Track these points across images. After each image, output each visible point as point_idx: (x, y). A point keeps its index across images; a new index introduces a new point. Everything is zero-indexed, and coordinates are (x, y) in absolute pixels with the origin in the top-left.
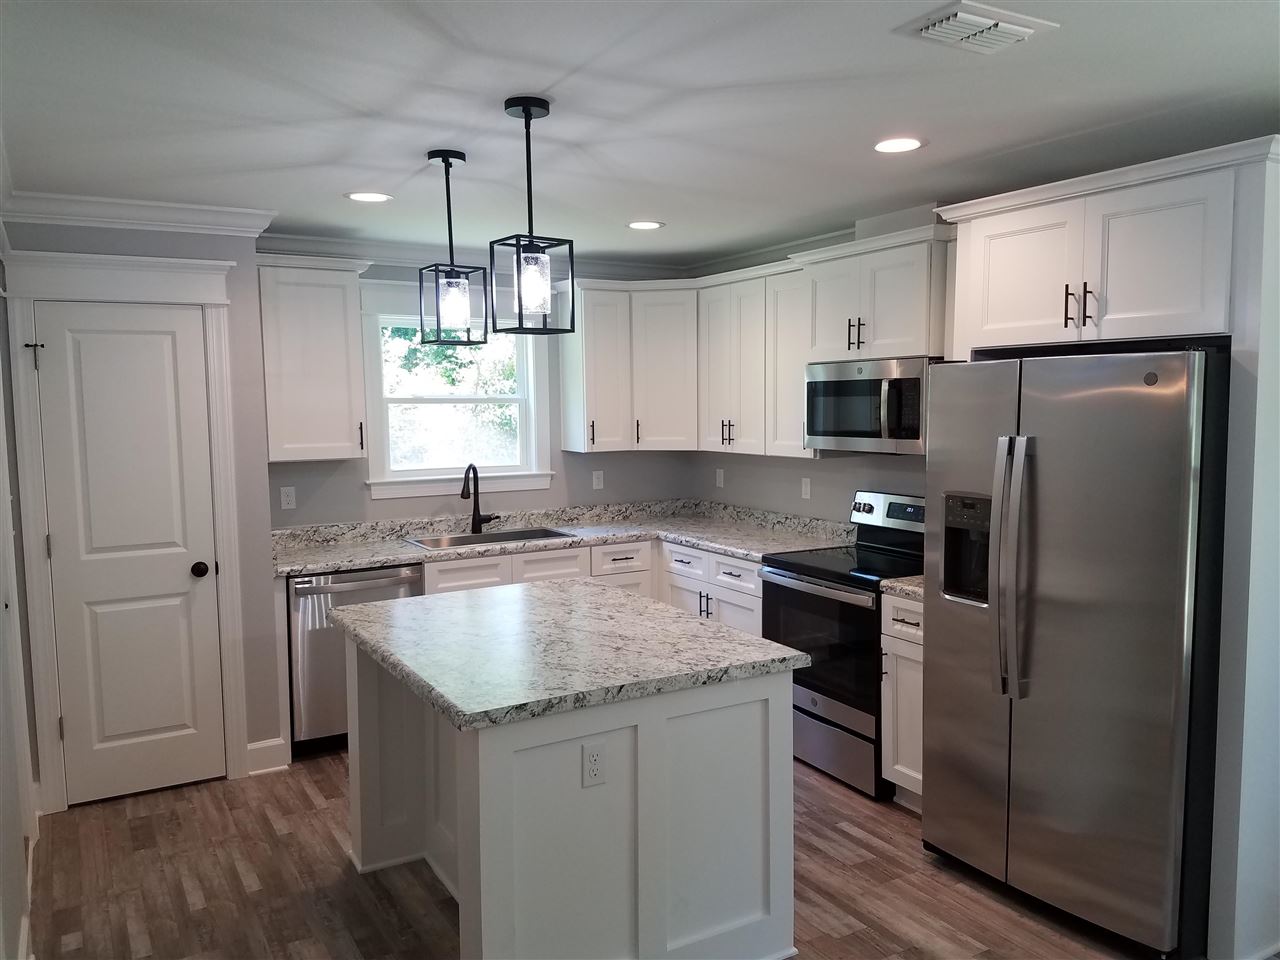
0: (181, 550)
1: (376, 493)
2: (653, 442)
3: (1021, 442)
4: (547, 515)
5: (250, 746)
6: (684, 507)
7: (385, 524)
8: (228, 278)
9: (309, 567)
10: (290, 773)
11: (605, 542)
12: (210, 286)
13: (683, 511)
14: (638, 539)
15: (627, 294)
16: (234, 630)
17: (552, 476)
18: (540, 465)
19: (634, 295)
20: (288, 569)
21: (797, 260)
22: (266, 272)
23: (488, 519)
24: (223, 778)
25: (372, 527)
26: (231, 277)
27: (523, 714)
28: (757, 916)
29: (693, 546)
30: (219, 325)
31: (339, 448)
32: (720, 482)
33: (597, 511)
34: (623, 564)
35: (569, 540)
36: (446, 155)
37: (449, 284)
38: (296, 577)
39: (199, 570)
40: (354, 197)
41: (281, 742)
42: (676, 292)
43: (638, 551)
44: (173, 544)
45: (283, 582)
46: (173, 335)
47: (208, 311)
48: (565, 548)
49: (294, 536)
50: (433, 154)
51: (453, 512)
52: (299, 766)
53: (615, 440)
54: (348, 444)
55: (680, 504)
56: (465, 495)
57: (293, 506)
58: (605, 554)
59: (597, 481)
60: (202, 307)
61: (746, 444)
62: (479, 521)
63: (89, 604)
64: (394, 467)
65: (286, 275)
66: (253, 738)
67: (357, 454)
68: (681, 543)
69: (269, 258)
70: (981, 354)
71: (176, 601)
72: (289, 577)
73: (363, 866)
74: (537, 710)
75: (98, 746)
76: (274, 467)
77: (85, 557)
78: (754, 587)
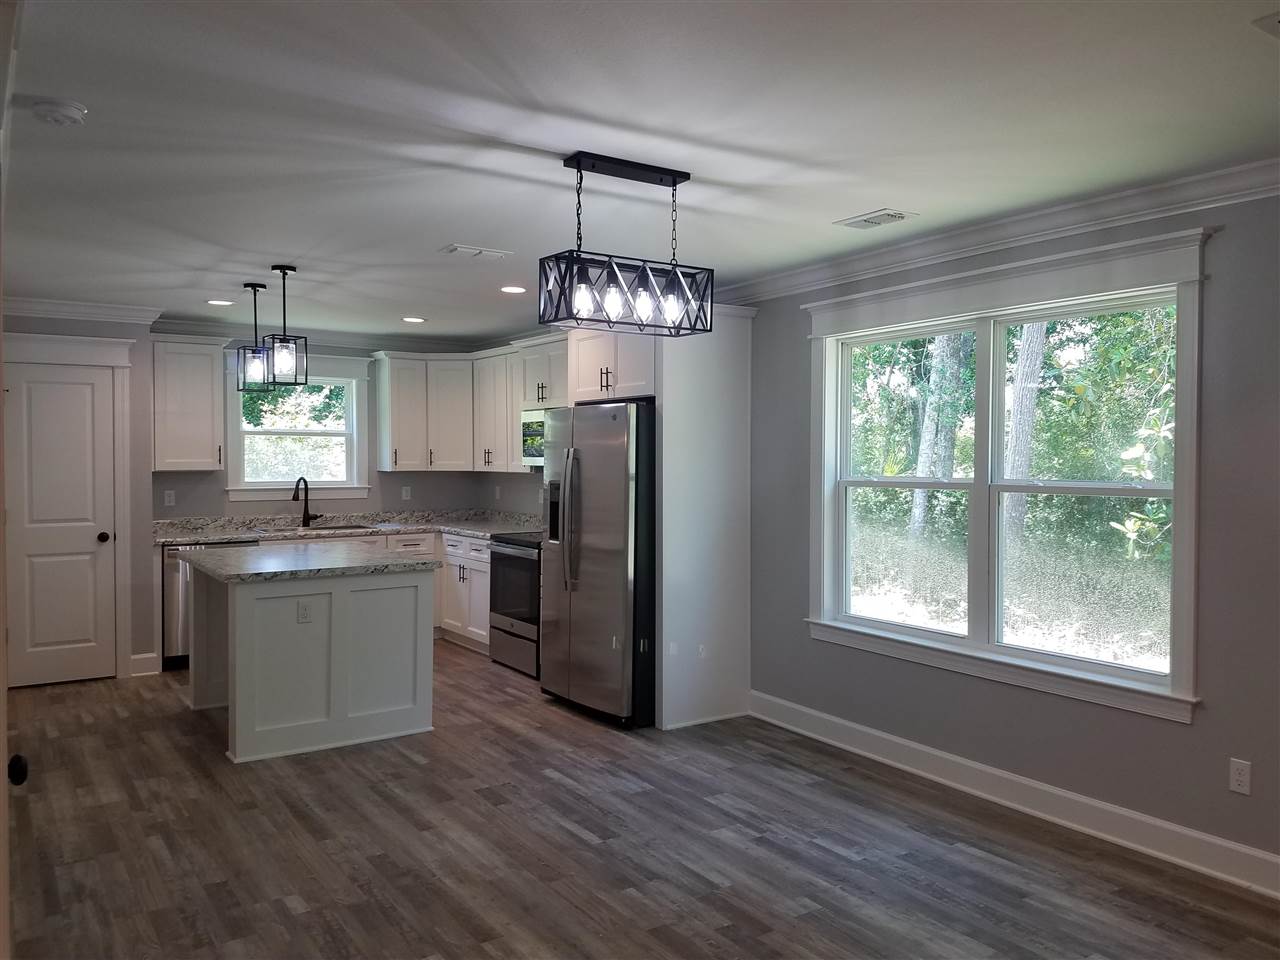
0: (92, 524)
1: (233, 497)
2: (443, 464)
3: (572, 450)
4: (364, 517)
5: (133, 657)
6: (476, 515)
7: (238, 519)
8: (130, 350)
9: (179, 539)
10: (159, 676)
11: (398, 533)
12: (120, 356)
13: (475, 518)
14: (424, 531)
15: (424, 362)
16: (125, 578)
17: (369, 489)
18: (359, 479)
19: (430, 363)
20: (163, 540)
21: (516, 345)
22: (160, 347)
23: (316, 517)
24: (114, 677)
25: (230, 522)
26: (132, 349)
27: (260, 578)
28: (409, 706)
29: (458, 534)
30: (123, 379)
31: (204, 462)
32: (498, 497)
33: (404, 515)
34: (412, 549)
35: (371, 530)
36: (254, 286)
37: (254, 357)
38: (168, 545)
39: (103, 538)
40: (210, 302)
41: (155, 656)
42: (458, 361)
43: (424, 540)
44: (86, 520)
45: (160, 549)
46: (93, 384)
47: (116, 371)
48: (366, 535)
49: (172, 525)
50: (246, 285)
51: (290, 512)
52: (167, 674)
53: (413, 463)
54: (210, 460)
55: (472, 512)
56: (296, 498)
57: (173, 504)
58: (398, 541)
59: (406, 493)
60: (113, 368)
61: (498, 466)
62: (307, 519)
63: (29, 556)
64: (247, 480)
65: (170, 346)
66: (135, 652)
67: (217, 467)
68: (451, 533)
69: (161, 337)
70: (578, 404)
71: (87, 557)
72: (163, 545)
73: (195, 705)
74: (268, 577)
75: (30, 650)
76: (157, 475)
77: (28, 526)
78: (486, 556)
